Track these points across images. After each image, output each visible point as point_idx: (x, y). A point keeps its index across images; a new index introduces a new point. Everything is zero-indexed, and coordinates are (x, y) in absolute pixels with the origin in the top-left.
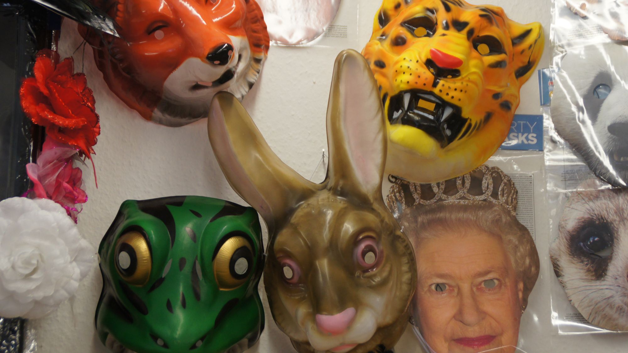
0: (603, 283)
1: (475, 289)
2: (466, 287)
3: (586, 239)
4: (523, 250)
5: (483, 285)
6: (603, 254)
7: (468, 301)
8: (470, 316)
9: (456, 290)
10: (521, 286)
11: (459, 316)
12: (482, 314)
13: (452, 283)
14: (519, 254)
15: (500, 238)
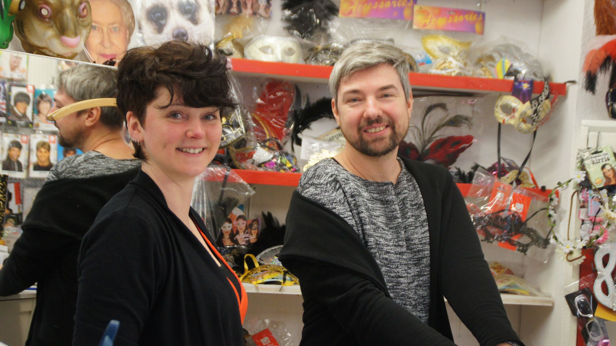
0: (161, 35)
1: (109, 31)
2: (105, 29)
3: (154, 14)
4: (129, 14)
5: (112, 29)
6: (162, 22)
7: (106, 36)
8: (107, 44)
9: (101, 30)
10: (128, 32)
11: (102, 43)
12: (112, 43)
13: (98, 26)
14: (127, 16)
15: (119, 8)
